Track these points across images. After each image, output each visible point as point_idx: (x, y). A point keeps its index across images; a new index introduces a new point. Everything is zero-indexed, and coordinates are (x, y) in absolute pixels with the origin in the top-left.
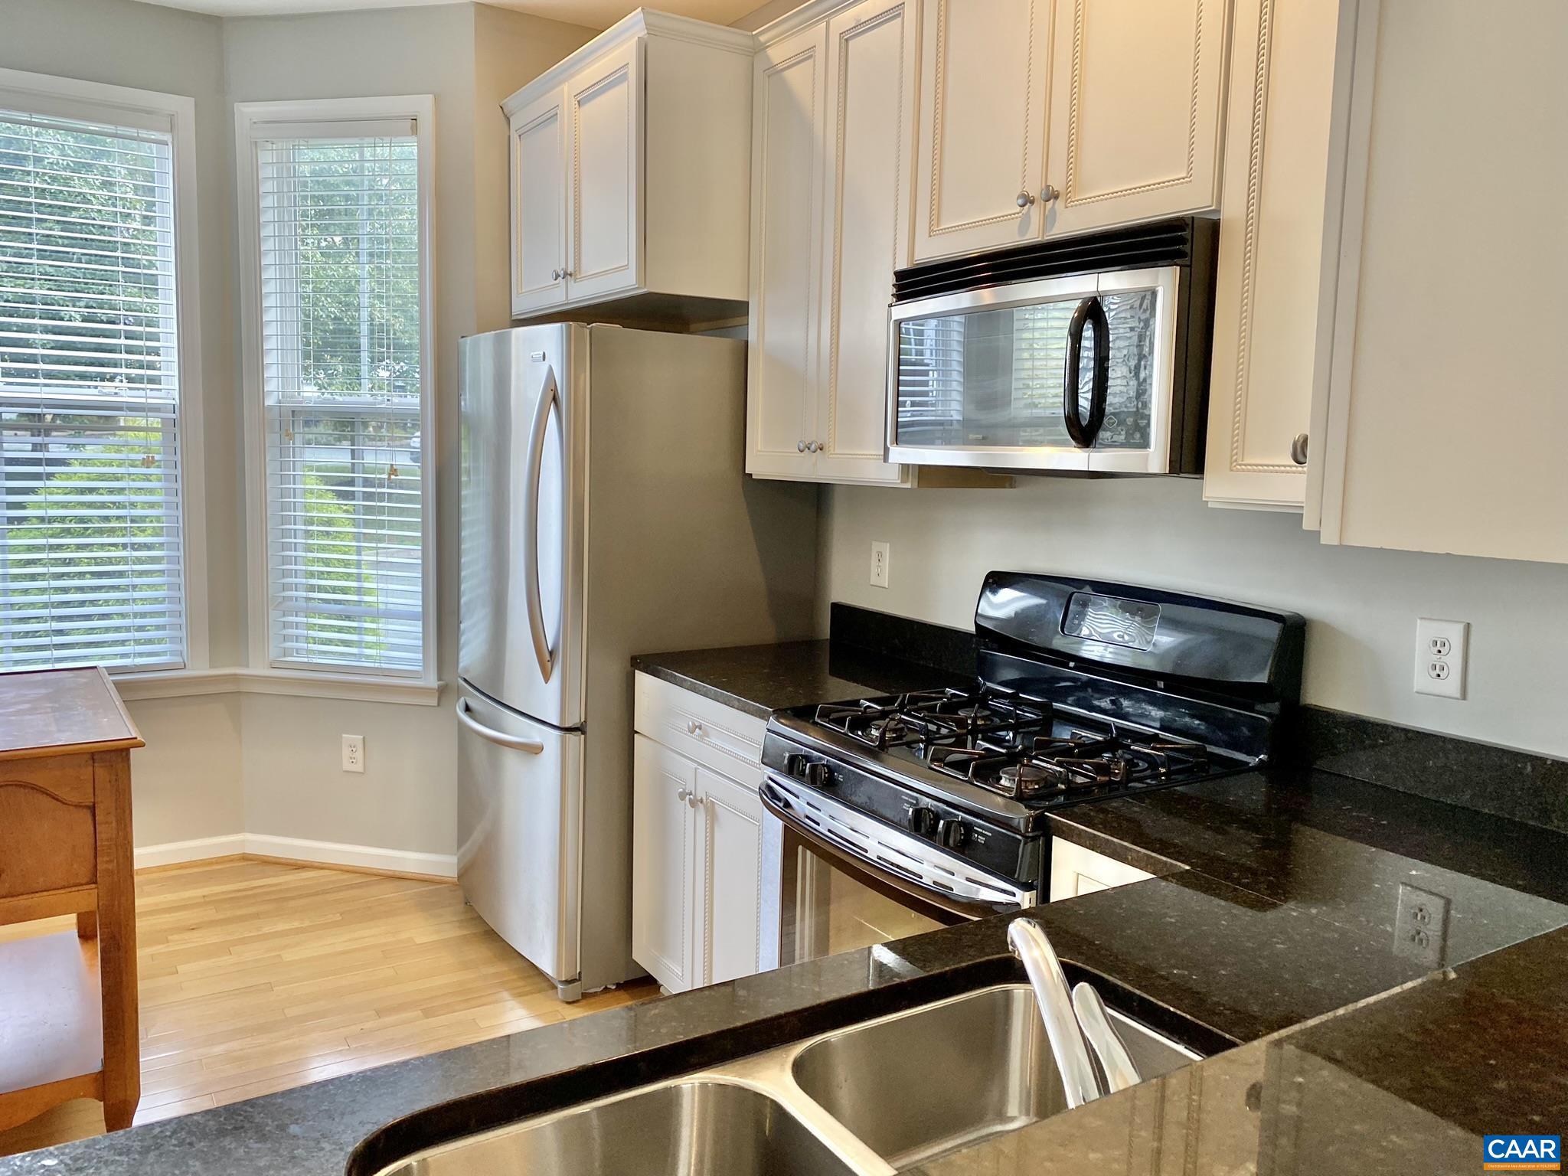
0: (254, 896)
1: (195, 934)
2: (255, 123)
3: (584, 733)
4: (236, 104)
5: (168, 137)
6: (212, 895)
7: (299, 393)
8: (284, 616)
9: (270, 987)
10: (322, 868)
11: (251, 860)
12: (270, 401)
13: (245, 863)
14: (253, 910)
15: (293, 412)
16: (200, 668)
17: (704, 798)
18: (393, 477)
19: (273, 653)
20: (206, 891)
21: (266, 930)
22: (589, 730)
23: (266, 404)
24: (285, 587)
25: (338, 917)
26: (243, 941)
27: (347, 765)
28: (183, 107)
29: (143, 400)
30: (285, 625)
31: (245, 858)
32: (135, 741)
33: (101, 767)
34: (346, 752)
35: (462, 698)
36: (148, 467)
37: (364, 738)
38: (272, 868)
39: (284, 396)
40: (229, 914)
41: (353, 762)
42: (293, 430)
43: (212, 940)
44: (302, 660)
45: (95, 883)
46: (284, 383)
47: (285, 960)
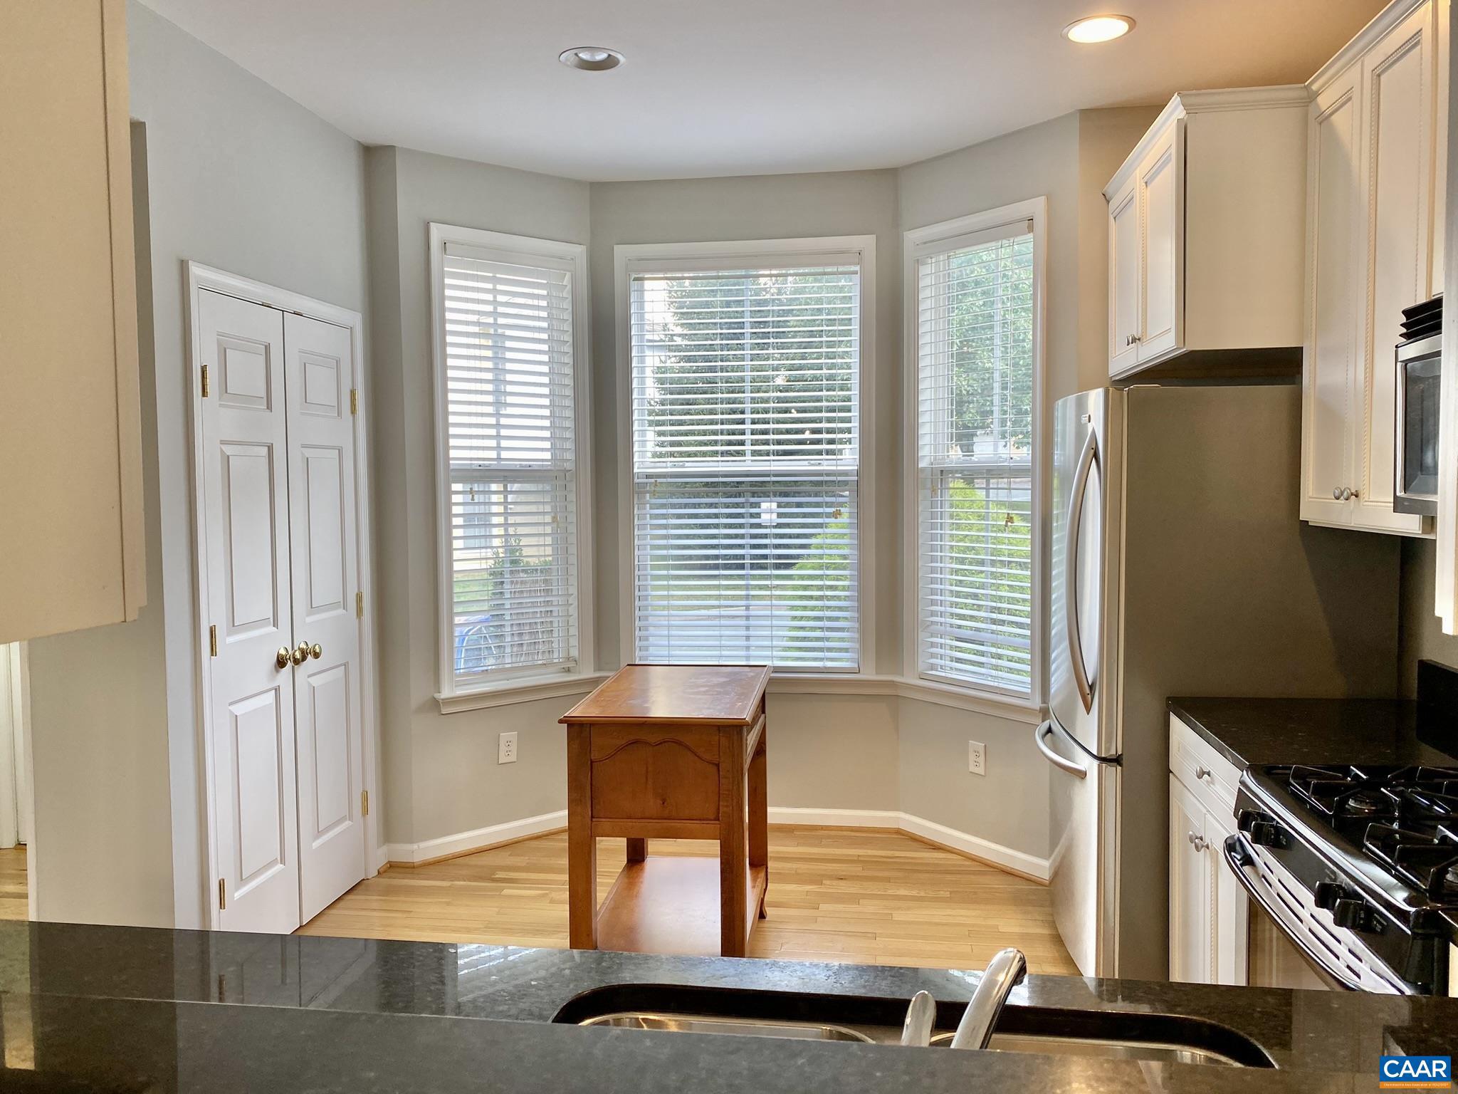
0: (894, 863)
1: (842, 883)
2: (918, 245)
3: (1121, 765)
4: (905, 233)
5: (857, 268)
6: (865, 856)
7: (948, 456)
8: (932, 637)
9: (875, 936)
10: (952, 852)
11: (903, 835)
12: (923, 464)
13: (897, 837)
14: (886, 874)
15: (942, 471)
16: (869, 674)
17: (1210, 844)
18: (1009, 524)
19: (921, 666)
20: (862, 852)
21: (890, 892)
22: (1124, 762)
23: (920, 466)
24: (933, 614)
25: (948, 894)
26: (871, 897)
27: (972, 768)
28: (867, 243)
29: (834, 468)
30: (933, 645)
31: (898, 832)
32: (744, 720)
33: (723, 736)
34: (972, 757)
35: (1048, 721)
37: (985, 746)
38: (915, 844)
39: (935, 459)
40: (870, 873)
41: (976, 766)
42: (941, 486)
43: (852, 890)
44: (943, 674)
45: (718, 820)
46: (935, 449)
47: (894, 919)
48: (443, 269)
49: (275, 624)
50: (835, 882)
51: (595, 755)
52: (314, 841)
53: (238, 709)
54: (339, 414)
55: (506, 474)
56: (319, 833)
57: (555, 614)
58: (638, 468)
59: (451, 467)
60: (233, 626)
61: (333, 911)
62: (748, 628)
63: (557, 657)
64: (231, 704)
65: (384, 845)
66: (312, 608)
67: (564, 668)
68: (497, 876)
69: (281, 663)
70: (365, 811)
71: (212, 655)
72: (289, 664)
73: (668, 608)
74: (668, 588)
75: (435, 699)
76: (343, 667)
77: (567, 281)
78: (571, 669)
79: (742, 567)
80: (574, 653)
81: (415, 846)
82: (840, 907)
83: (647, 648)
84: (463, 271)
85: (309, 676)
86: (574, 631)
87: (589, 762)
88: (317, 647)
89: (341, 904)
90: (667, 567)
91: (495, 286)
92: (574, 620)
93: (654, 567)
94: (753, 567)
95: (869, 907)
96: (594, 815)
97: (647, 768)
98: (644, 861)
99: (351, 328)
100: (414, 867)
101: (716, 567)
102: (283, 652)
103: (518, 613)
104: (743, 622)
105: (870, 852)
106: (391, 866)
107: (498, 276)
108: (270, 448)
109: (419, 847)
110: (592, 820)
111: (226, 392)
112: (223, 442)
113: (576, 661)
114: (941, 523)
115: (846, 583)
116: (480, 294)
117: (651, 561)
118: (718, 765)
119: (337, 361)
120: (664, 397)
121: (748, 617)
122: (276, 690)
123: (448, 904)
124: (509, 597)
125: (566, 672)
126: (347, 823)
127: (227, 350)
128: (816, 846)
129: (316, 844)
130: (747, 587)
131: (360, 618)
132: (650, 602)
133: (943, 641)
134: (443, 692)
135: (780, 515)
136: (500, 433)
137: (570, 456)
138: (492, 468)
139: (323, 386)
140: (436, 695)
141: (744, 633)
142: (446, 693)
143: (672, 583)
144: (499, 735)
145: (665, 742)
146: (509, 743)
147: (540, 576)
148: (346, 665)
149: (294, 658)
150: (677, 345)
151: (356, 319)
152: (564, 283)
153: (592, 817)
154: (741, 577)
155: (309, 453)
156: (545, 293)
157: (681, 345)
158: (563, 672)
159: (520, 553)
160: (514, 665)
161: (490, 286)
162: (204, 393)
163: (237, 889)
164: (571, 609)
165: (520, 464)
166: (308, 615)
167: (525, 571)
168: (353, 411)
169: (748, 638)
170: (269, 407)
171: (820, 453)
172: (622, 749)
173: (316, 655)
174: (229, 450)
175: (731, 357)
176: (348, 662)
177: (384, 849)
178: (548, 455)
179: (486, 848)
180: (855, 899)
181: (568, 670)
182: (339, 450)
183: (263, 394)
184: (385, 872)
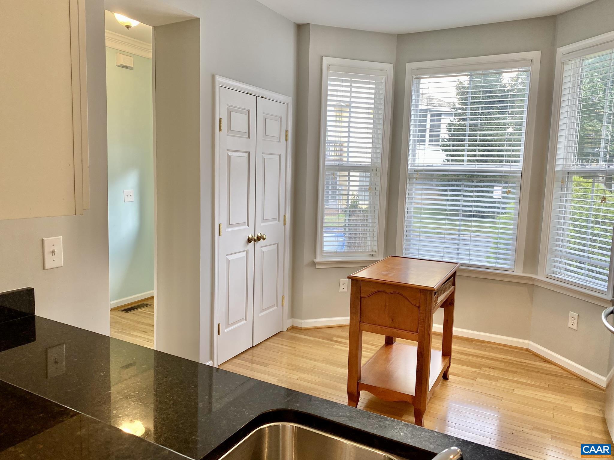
0: (522, 365)
1: (491, 370)
2: (564, 54)
4: (558, 49)
5: (529, 68)
6: (507, 359)
9: (502, 399)
11: (530, 352)
12: (558, 169)
13: (528, 353)
14: (516, 370)
15: (569, 173)
16: (519, 272)
18: (603, 201)
19: (547, 271)
20: (505, 357)
21: (515, 379)
23: (556, 170)
24: (557, 246)
25: (547, 386)
26: (505, 379)
27: (570, 325)
28: (536, 55)
29: (509, 169)
30: (555, 261)
31: (528, 350)
32: (433, 288)
33: (422, 294)
34: (570, 320)
35: (613, 307)
36: (508, 194)
37: (578, 315)
38: (537, 358)
39: (565, 166)
40: (507, 368)
41: (572, 324)
42: (568, 180)
43: (495, 374)
44: (559, 276)
45: (418, 332)
46: (566, 161)
47: (514, 392)
48: (327, 77)
49: (248, 225)
50: (488, 369)
51: (362, 295)
52: (260, 313)
53: (230, 258)
54: (280, 141)
55: (350, 168)
56: (262, 310)
57: (368, 230)
58: (410, 167)
59: (326, 164)
60: (229, 225)
61: (266, 343)
62: (458, 245)
63: (368, 249)
64: (227, 255)
65: (291, 318)
66: (264, 220)
67: (370, 254)
68: (333, 339)
69: (249, 241)
70: (283, 304)
71: (220, 235)
72: (253, 242)
73: (420, 232)
74: (420, 223)
75: (314, 261)
76: (277, 245)
77: (383, 80)
78: (373, 255)
79: (458, 215)
80: (375, 248)
81: (303, 321)
82: (487, 381)
83: (409, 249)
84: (337, 78)
85: (261, 247)
86: (375, 239)
87: (360, 297)
88: (264, 236)
89: (271, 340)
90: (421, 213)
91: (351, 84)
92: (376, 234)
93: (415, 213)
94: (463, 216)
95: (502, 384)
96: (361, 321)
97: (385, 304)
98: (393, 344)
99: (287, 104)
100: (302, 330)
101: (470, 216)
102: (250, 236)
103: (355, 229)
104: (457, 242)
105: (510, 358)
106: (293, 327)
107: (353, 79)
108: (249, 154)
109: (304, 321)
110: (360, 323)
111: (230, 130)
112: (228, 150)
113: (376, 252)
114: (566, 200)
115: (512, 227)
116: (343, 88)
117: (414, 210)
118: (419, 307)
119: (280, 118)
120: (450, 138)
121: (459, 240)
122: (247, 251)
123: (311, 347)
124: (348, 221)
125: (371, 256)
126: (275, 308)
127: (231, 112)
128: (483, 351)
129: (261, 315)
130: (460, 225)
131: (285, 226)
132: (412, 228)
133: (560, 260)
134: (317, 258)
135: (504, 193)
136: (349, 150)
137: (379, 160)
138: (344, 165)
139: (274, 128)
140: (314, 260)
141: (457, 247)
142: (318, 259)
143: (422, 220)
144: (340, 280)
145: (394, 293)
146: (344, 284)
147: (362, 214)
148: (278, 244)
149: (254, 239)
150: (459, 113)
151: (289, 100)
152: (382, 82)
153: (360, 322)
154: (458, 220)
155: (265, 156)
156: (374, 86)
157: (460, 113)
158: (370, 256)
159: (358, 203)
160: (350, 251)
161: (349, 84)
162: (220, 130)
163: (226, 328)
164: (375, 229)
165: (356, 164)
166: (262, 222)
167: (360, 211)
168: (286, 140)
169: (458, 249)
170: (249, 137)
171: (501, 161)
172: (374, 293)
173: (264, 239)
174: (230, 154)
175: (484, 119)
176: (279, 243)
177: (291, 320)
178: (370, 160)
179: (332, 326)
180: (496, 379)
181: (372, 256)
182: (279, 156)
183: (247, 131)
184: (290, 329)
